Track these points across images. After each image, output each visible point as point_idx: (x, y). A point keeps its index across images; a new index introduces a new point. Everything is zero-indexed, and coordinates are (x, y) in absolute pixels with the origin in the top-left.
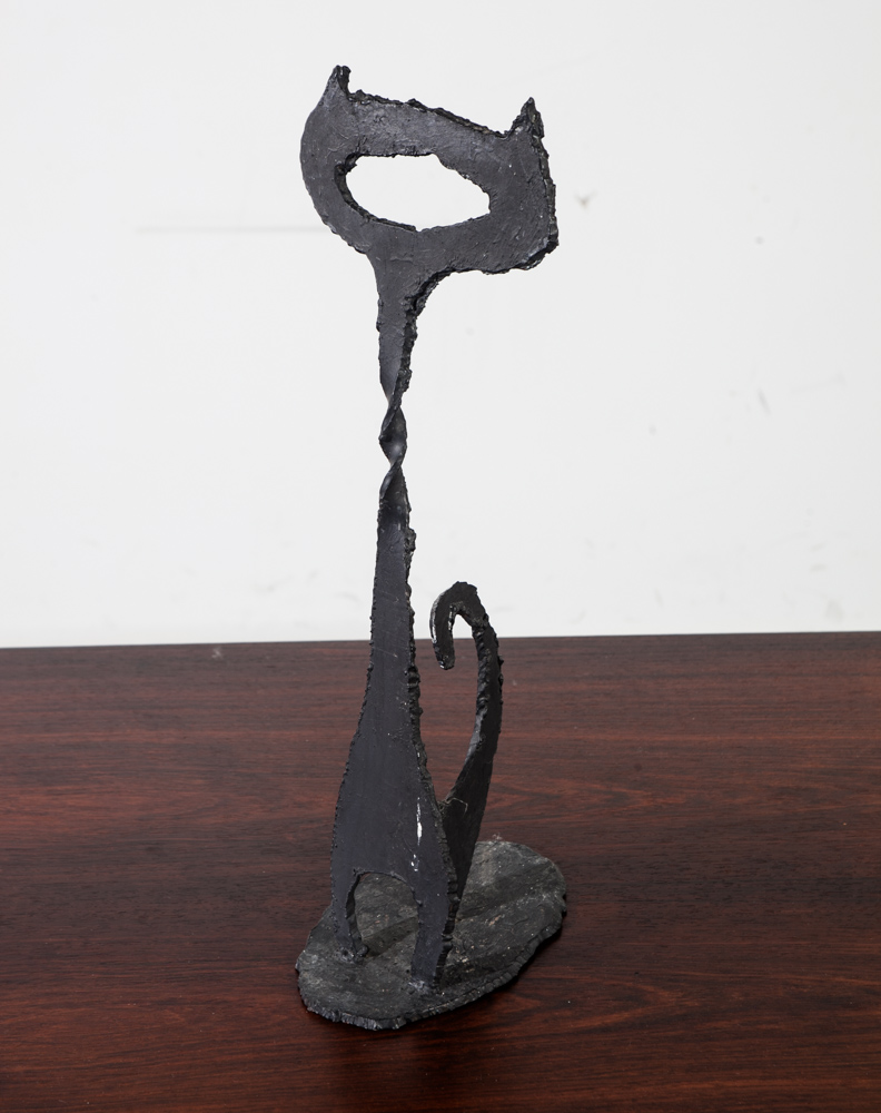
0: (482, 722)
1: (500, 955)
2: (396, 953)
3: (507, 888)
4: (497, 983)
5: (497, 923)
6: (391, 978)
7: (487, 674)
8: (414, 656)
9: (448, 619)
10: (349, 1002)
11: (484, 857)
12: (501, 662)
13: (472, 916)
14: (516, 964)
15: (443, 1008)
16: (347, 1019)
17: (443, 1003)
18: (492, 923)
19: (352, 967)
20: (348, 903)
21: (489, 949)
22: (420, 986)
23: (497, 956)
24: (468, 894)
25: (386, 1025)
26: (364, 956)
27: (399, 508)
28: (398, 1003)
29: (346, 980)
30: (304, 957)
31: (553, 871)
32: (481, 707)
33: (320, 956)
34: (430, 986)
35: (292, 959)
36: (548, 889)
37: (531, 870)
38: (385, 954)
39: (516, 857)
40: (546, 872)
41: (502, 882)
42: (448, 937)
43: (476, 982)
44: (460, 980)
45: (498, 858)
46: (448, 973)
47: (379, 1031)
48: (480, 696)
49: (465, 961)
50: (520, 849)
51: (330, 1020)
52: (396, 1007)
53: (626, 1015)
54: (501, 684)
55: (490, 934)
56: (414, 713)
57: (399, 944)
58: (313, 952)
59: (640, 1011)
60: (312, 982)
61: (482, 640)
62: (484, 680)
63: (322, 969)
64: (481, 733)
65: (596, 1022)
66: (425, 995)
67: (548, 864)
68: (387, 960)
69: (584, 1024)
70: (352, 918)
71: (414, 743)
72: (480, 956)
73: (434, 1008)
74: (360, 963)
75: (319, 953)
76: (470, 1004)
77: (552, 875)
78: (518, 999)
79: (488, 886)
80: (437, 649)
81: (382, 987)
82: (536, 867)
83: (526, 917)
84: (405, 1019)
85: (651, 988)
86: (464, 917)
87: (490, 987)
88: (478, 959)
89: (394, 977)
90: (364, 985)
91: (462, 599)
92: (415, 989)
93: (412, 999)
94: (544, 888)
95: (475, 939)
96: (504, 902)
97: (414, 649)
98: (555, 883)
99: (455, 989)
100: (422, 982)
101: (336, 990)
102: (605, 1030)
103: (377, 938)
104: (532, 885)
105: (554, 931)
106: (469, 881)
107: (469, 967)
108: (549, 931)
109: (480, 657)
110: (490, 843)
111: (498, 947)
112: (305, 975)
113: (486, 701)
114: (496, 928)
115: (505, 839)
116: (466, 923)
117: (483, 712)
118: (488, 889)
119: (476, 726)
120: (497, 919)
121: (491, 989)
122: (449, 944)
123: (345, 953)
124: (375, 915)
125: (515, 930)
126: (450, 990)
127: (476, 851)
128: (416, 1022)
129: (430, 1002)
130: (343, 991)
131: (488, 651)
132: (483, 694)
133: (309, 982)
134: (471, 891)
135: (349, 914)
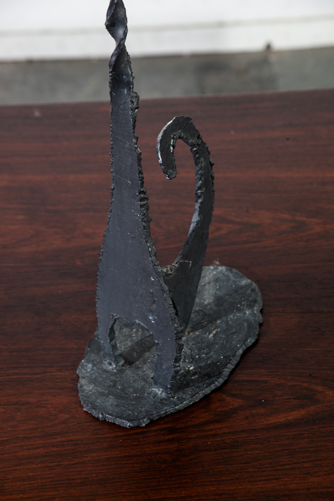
0: (200, 207)
1: (216, 363)
2: (145, 362)
3: (224, 306)
4: (213, 387)
5: (215, 335)
6: (140, 384)
7: (201, 175)
8: (142, 183)
9: (170, 145)
10: (111, 405)
11: (207, 279)
12: (212, 165)
13: (197, 330)
14: (227, 370)
15: (176, 409)
16: (110, 419)
17: (176, 406)
18: (211, 335)
19: (115, 374)
20: (110, 333)
21: (208, 358)
22: (159, 391)
23: (214, 363)
24: (196, 311)
25: (136, 423)
26: (122, 366)
27: (124, 77)
28: (145, 405)
29: (110, 386)
30: (82, 366)
31: (253, 290)
32: (199, 197)
33: (94, 365)
34: (166, 392)
35: (75, 366)
36: (250, 306)
37: (238, 290)
38: (137, 363)
39: (228, 279)
40: (249, 292)
41: (219, 301)
42: (177, 365)
43: (198, 387)
44: (187, 385)
45: (217, 280)
46: (180, 379)
47: (131, 428)
48: (198, 190)
49: (191, 368)
50: (232, 272)
51: (98, 419)
52: (143, 410)
53: (303, 412)
54: (213, 179)
55: (210, 345)
56: (145, 222)
57: (147, 354)
58: (88, 361)
59: (312, 408)
60: (86, 387)
61: (197, 153)
62: (200, 179)
63: (94, 376)
64: (199, 215)
65: (281, 418)
66: (164, 399)
67: (251, 285)
68: (139, 368)
69: (274, 420)
70: (113, 342)
71: (147, 242)
72: (202, 364)
73: (170, 409)
74: (121, 371)
75: (92, 362)
76: (195, 404)
77: (253, 294)
78: (228, 399)
79: (209, 304)
80: (163, 167)
81: (135, 392)
82: (242, 287)
83: (234, 331)
84: (149, 418)
85: (320, 388)
86: (192, 331)
87: (208, 391)
88: (200, 367)
89: (143, 383)
90: (122, 390)
91: (180, 129)
92: (157, 394)
93: (155, 402)
94: (247, 306)
95: (199, 349)
96: (220, 318)
97: (143, 178)
98: (255, 301)
99: (184, 393)
100: (161, 389)
101: (102, 394)
102: (288, 425)
103: (132, 349)
104: (240, 303)
105: (253, 341)
106: (197, 300)
107: (195, 374)
108: (250, 341)
109: (197, 164)
110: (212, 267)
111: (214, 356)
112: (82, 381)
113: (202, 193)
114: (214, 340)
115: (222, 264)
116: (193, 336)
117: (200, 201)
118: (209, 307)
119: (195, 210)
120: (214, 332)
121: (209, 392)
122: (178, 368)
123: (110, 364)
124: (132, 329)
125: (227, 342)
126: (181, 395)
127: (203, 275)
128: (156, 420)
129: (167, 405)
130: (107, 395)
131: (202, 159)
132: (200, 188)
133: (85, 387)
134: (197, 309)
135: (111, 340)
